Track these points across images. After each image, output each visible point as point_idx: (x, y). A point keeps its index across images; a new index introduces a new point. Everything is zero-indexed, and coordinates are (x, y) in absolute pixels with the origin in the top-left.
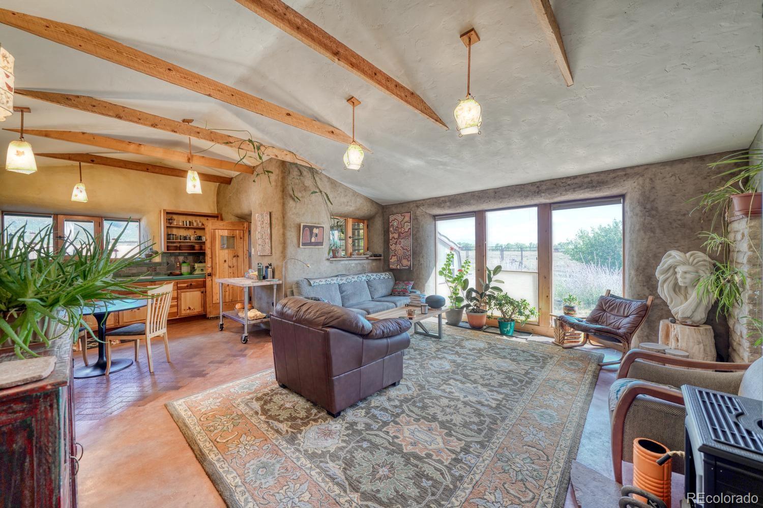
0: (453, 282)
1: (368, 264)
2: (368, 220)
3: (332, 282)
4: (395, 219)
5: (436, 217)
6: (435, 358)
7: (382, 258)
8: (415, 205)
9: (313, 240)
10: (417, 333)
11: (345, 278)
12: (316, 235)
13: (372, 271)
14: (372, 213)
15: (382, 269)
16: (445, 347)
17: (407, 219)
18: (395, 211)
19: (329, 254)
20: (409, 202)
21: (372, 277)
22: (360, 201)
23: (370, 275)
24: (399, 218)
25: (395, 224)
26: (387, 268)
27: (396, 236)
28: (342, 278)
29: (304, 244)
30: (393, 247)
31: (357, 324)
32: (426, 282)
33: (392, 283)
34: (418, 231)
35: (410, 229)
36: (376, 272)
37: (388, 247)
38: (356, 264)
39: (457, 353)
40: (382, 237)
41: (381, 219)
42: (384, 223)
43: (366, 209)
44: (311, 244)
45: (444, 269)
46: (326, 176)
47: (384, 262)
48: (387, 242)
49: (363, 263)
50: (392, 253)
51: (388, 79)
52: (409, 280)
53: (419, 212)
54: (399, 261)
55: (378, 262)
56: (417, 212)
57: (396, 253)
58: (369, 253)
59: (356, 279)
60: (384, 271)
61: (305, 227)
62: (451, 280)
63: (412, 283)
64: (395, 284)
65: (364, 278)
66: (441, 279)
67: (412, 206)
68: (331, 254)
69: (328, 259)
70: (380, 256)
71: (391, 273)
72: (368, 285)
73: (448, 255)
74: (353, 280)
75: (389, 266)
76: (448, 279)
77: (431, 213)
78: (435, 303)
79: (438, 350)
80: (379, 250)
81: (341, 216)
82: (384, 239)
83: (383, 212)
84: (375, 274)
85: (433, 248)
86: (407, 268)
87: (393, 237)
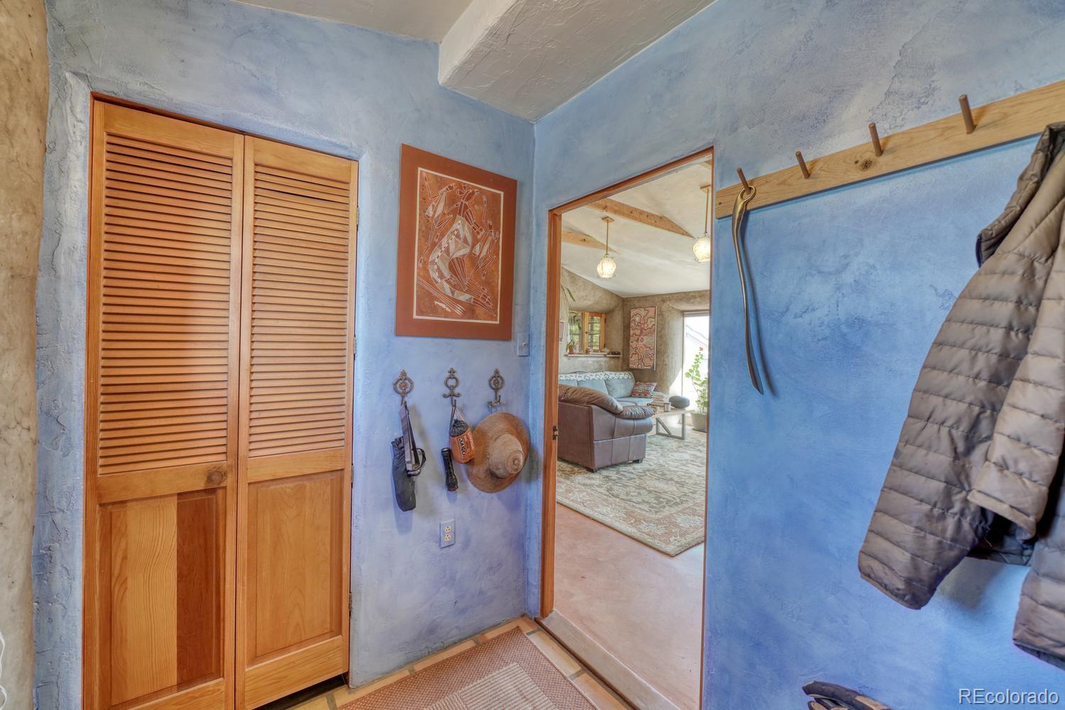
0: (701, 385)
1: (605, 362)
2: (606, 315)
3: (572, 378)
4: (638, 314)
5: (683, 313)
6: (675, 452)
7: (621, 356)
8: (660, 299)
10: (658, 434)
11: (583, 375)
13: (610, 370)
14: (611, 307)
15: (620, 369)
16: (687, 446)
17: (651, 314)
18: (637, 305)
19: (567, 350)
20: (653, 296)
21: (611, 376)
22: (599, 294)
23: (608, 373)
24: (642, 312)
25: (637, 319)
26: (625, 367)
27: (638, 332)
30: (633, 344)
31: (612, 404)
32: (671, 384)
33: (631, 384)
34: (663, 328)
35: (654, 325)
36: (614, 371)
37: (628, 345)
38: (594, 362)
39: (699, 450)
40: (621, 333)
41: (621, 313)
42: (624, 317)
43: (605, 304)
45: (691, 371)
46: (567, 270)
47: (624, 360)
48: (627, 338)
49: (601, 361)
50: (632, 351)
51: (641, 213)
52: (651, 381)
53: (664, 307)
54: (641, 360)
55: (616, 360)
56: (663, 308)
57: (637, 351)
58: (607, 351)
59: (594, 377)
60: (623, 370)
62: (699, 383)
63: (655, 384)
64: (636, 385)
65: (602, 376)
66: (688, 381)
67: (657, 300)
68: (568, 351)
69: (566, 355)
70: (619, 354)
71: (631, 373)
72: (606, 384)
73: (697, 356)
74: (591, 378)
75: (628, 366)
76: (696, 382)
77: (679, 308)
78: (678, 404)
79: (680, 447)
80: (618, 348)
81: (578, 310)
82: (624, 335)
83: (623, 305)
84: (613, 373)
85: (679, 348)
86: (649, 368)
87: (635, 334)
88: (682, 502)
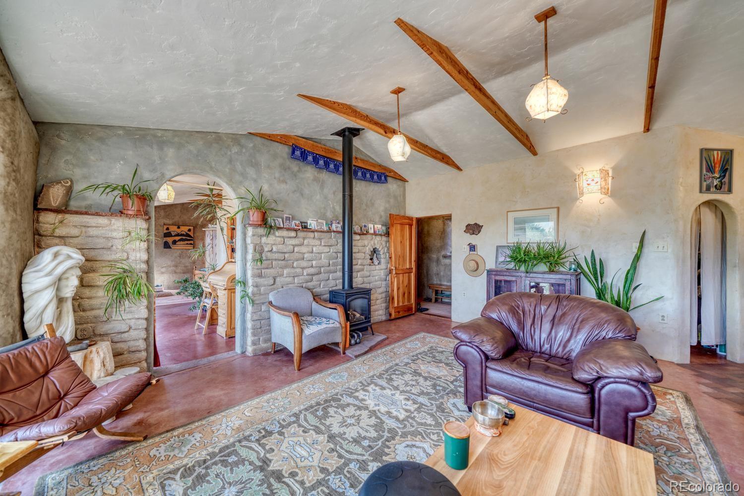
88: (417, 355)
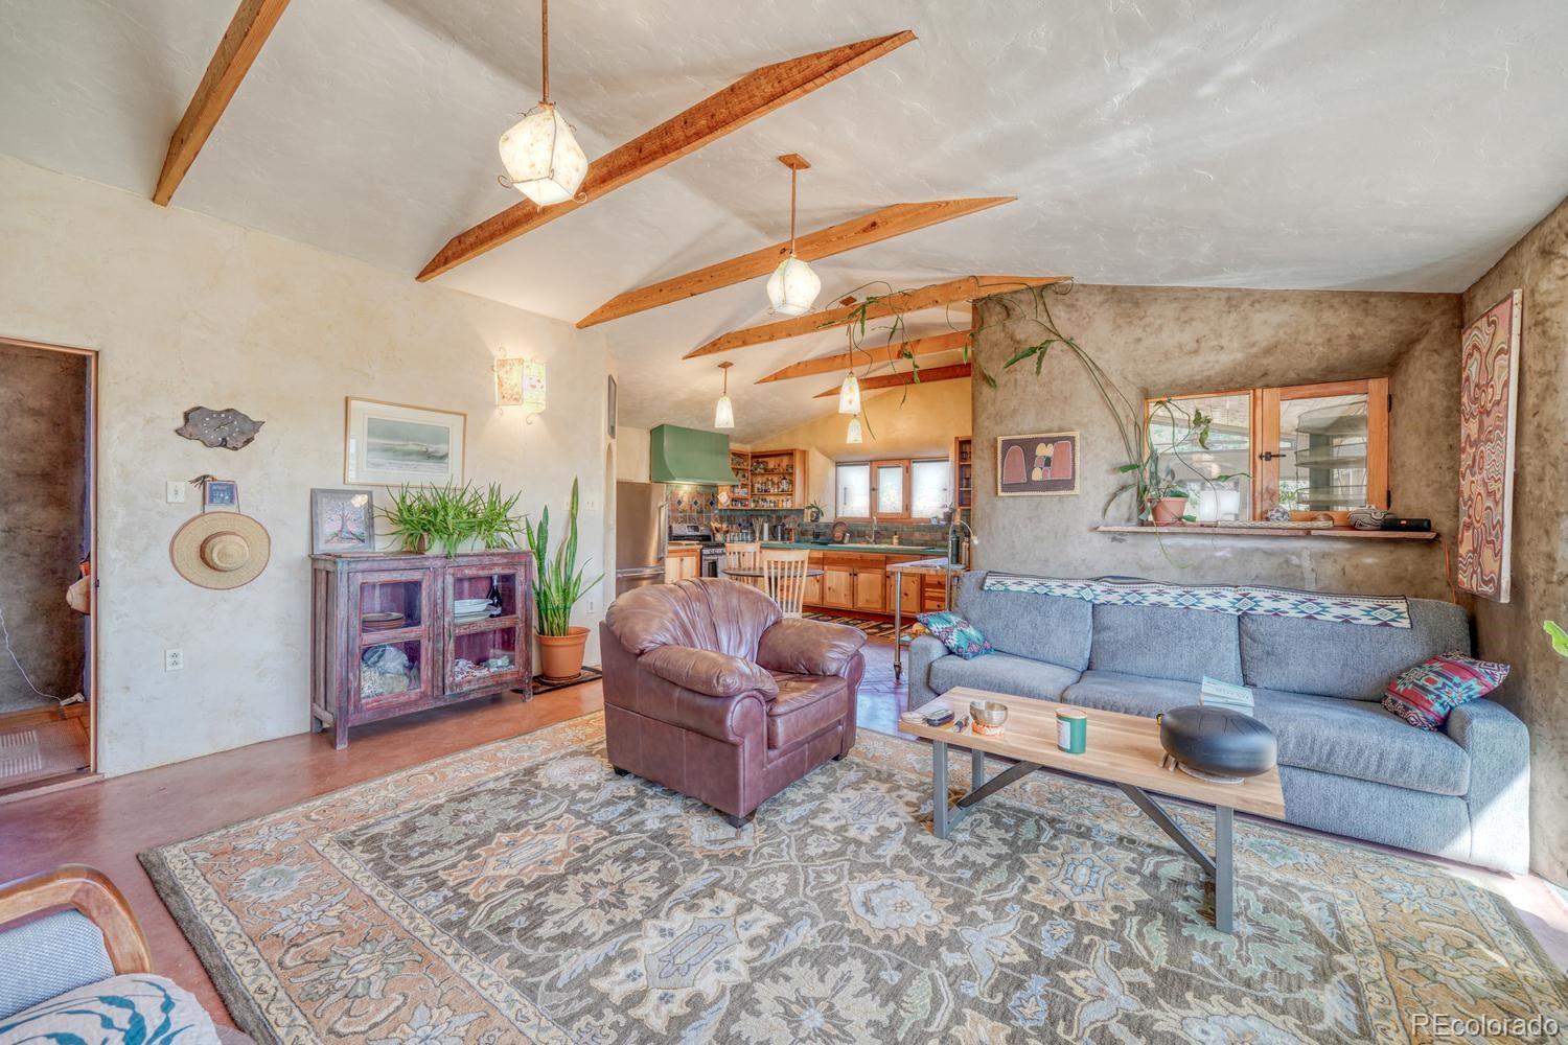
1: (1324, 556)
4: (1474, 347)
9: (1037, 475)
12: (1048, 462)
17: (1501, 333)
24: (1484, 335)
25: (1474, 369)
27: (1475, 428)
28: (1116, 588)
29: (1007, 488)
30: (1466, 487)
44: (1030, 485)
50: (1463, 516)
54: (1477, 552)
61: (1008, 444)
86: (1491, 590)
87: (1468, 437)
